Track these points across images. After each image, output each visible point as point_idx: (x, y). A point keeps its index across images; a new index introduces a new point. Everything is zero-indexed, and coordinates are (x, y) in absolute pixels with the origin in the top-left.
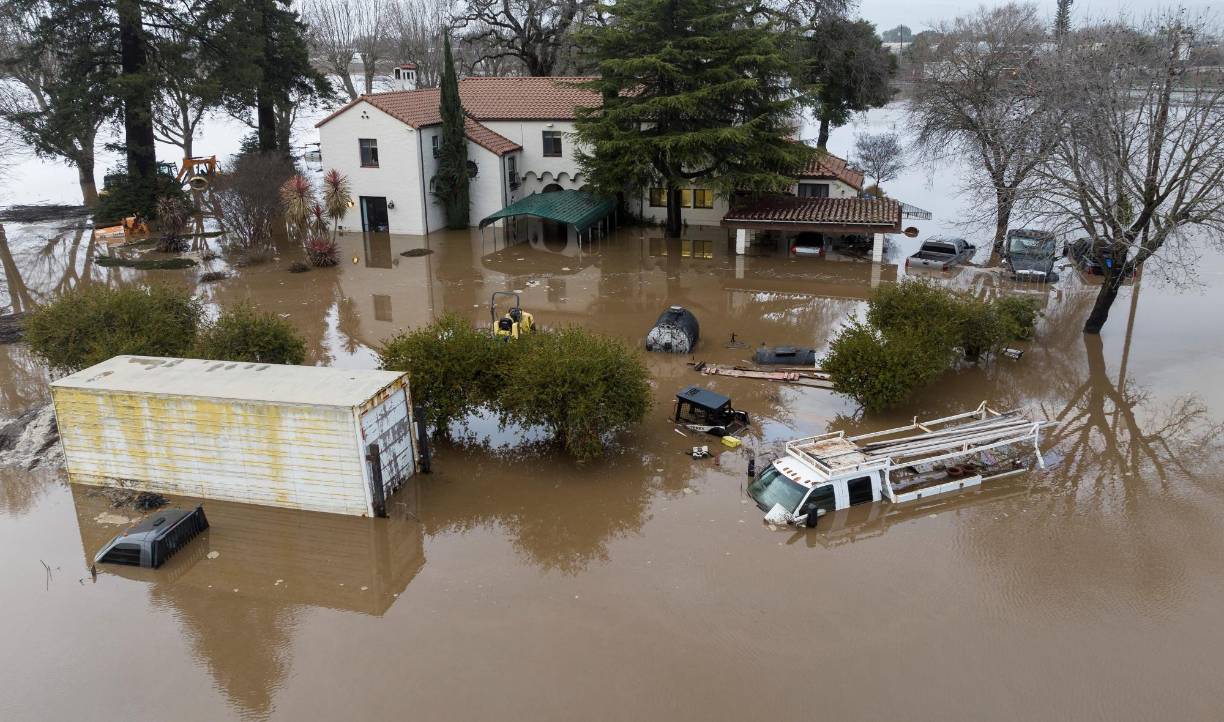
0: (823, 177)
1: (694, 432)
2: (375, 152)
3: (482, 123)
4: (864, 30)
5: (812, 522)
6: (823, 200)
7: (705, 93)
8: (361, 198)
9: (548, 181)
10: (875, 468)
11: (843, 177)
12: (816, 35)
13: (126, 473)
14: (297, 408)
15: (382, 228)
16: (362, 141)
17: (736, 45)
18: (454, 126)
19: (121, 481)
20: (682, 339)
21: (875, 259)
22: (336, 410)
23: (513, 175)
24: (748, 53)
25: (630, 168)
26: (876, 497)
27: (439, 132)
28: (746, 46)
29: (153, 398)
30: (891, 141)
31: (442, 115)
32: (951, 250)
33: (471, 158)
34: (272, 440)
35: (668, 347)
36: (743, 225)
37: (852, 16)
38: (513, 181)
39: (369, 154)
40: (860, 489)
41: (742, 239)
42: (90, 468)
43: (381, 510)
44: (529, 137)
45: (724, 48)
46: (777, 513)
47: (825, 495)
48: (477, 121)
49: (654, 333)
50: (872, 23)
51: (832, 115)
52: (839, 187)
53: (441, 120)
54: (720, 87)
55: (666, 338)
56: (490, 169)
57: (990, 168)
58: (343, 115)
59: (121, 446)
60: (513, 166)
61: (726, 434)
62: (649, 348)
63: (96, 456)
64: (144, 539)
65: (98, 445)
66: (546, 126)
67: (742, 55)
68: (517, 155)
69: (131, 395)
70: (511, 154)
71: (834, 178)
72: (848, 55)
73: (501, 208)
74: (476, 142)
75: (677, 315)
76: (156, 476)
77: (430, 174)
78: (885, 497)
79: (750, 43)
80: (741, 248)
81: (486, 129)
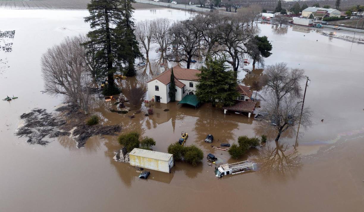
0: (243, 95)
1: (209, 160)
2: (158, 88)
5: (221, 177)
6: (243, 101)
8: (155, 96)
9: (190, 91)
10: (230, 170)
11: (247, 95)
13: (138, 165)
14: (161, 160)
15: (159, 101)
16: (156, 86)
19: (137, 166)
20: (210, 141)
22: (166, 161)
23: (183, 91)
26: (230, 173)
27: (170, 84)
29: (143, 157)
31: (171, 80)
34: (157, 163)
35: (208, 142)
36: (226, 109)
38: (184, 92)
39: (157, 88)
40: (228, 173)
41: (225, 111)
42: (134, 164)
43: (170, 172)
44: (187, 83)
46: (217, 176)
47: (223, 173)
48: (177, 79)
49: (206, 140)
52: (246, 97)
53: (170, 82)
55: (208, 140)
56: (179, 91)
58: (152, 81)
59: (138, 162)
60: (184, 89)
61: (214, 161)
62: (205, 142)
63: (134, 163)
64: (145, 175)
65: (135, 162)
66: (191, 82)
68: (185, 86)
69: (140, 157)
70: (183, 87)
71: (245, 95)
73: (181, 99)
74: (177, 86)
75: (210, 137)
76: (142, 165)
77: (168, 92)
78: (231, 173)
80: (225, 112)
81: (179, 81)
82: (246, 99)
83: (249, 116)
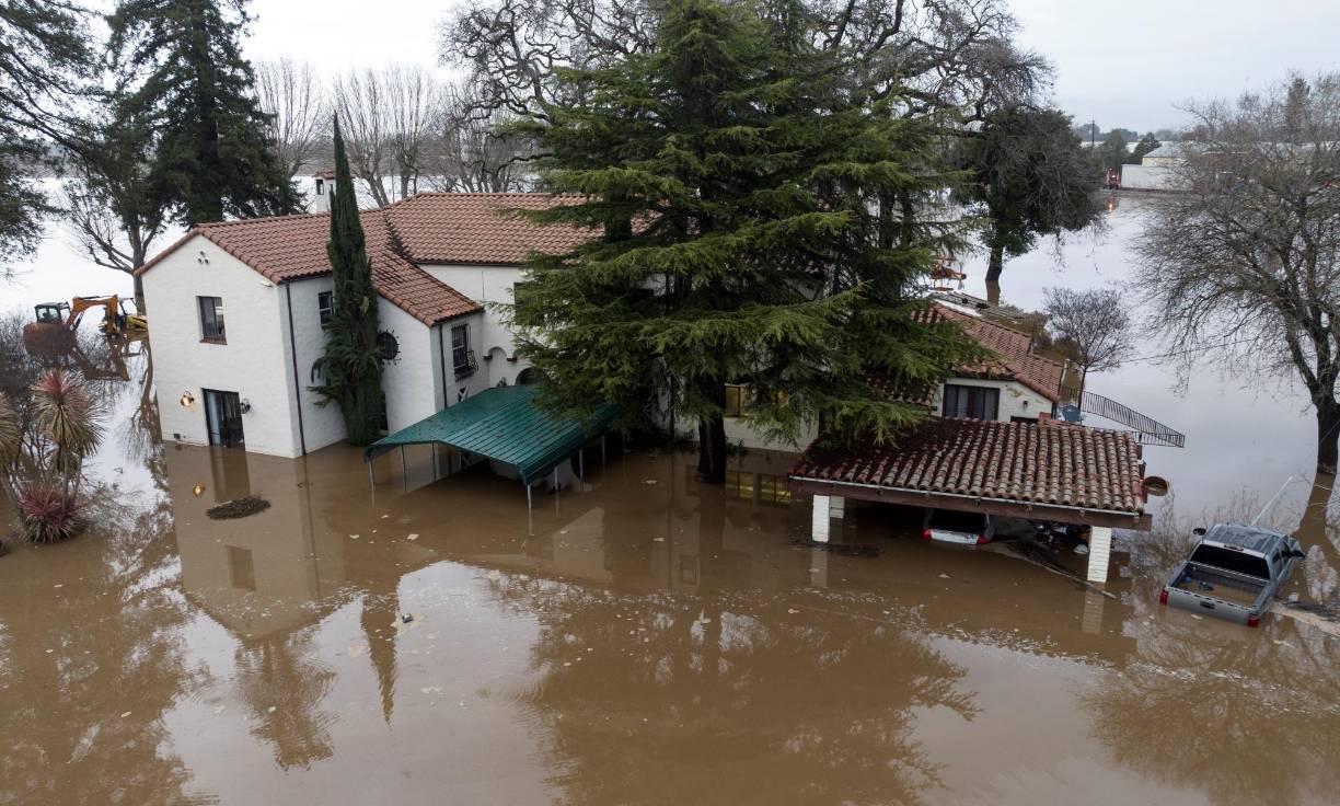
0: (985, 376)
2: (220, 320)
3: (423, 268)
4: (1055, 123)
6: (988, 426)
7: (744, 239)
8: (206, 392)
9: (523, 363)
11: (1025, 376)
12: (984, 128)
16: (202, 300)
17: (816, 143)
18: (351, 278)
21: (1092, 576)
23: (460, 354)
24: (841, 159)
25: (596, 382)
27: (328, 285)
28: (835, 146)
30: (1111, 303)
31: (331, 259)
32: (1257, 567)
33: (385, 327)
36: (827, 490)
37: (1041, 101)
38: (460, 365)
39: (212, 322)
41: (823, 513)
44: (494, 292)
45: (790, 149)
48: (415, 264)
50: (1067, 114)
51: (1008, 237)
52: (1017, 395)
53: (331, 268)
54: (774, 226)
56: (416, 347)
57: (1305, 370)
58: (174, 257)
60: (461, 341)
66: (519, 275)
67: (825, 162)
68: (473, 322)
70: (458, 322)
71: (1009, 378)
72: (1036, 159)
73: (433, 412)
74: (392, 301)
77: (312, 356)
79: (844, 138)
80: (821, 530)
81: (428, 277)
82: (1020, 413)
83: (1098, 569)
